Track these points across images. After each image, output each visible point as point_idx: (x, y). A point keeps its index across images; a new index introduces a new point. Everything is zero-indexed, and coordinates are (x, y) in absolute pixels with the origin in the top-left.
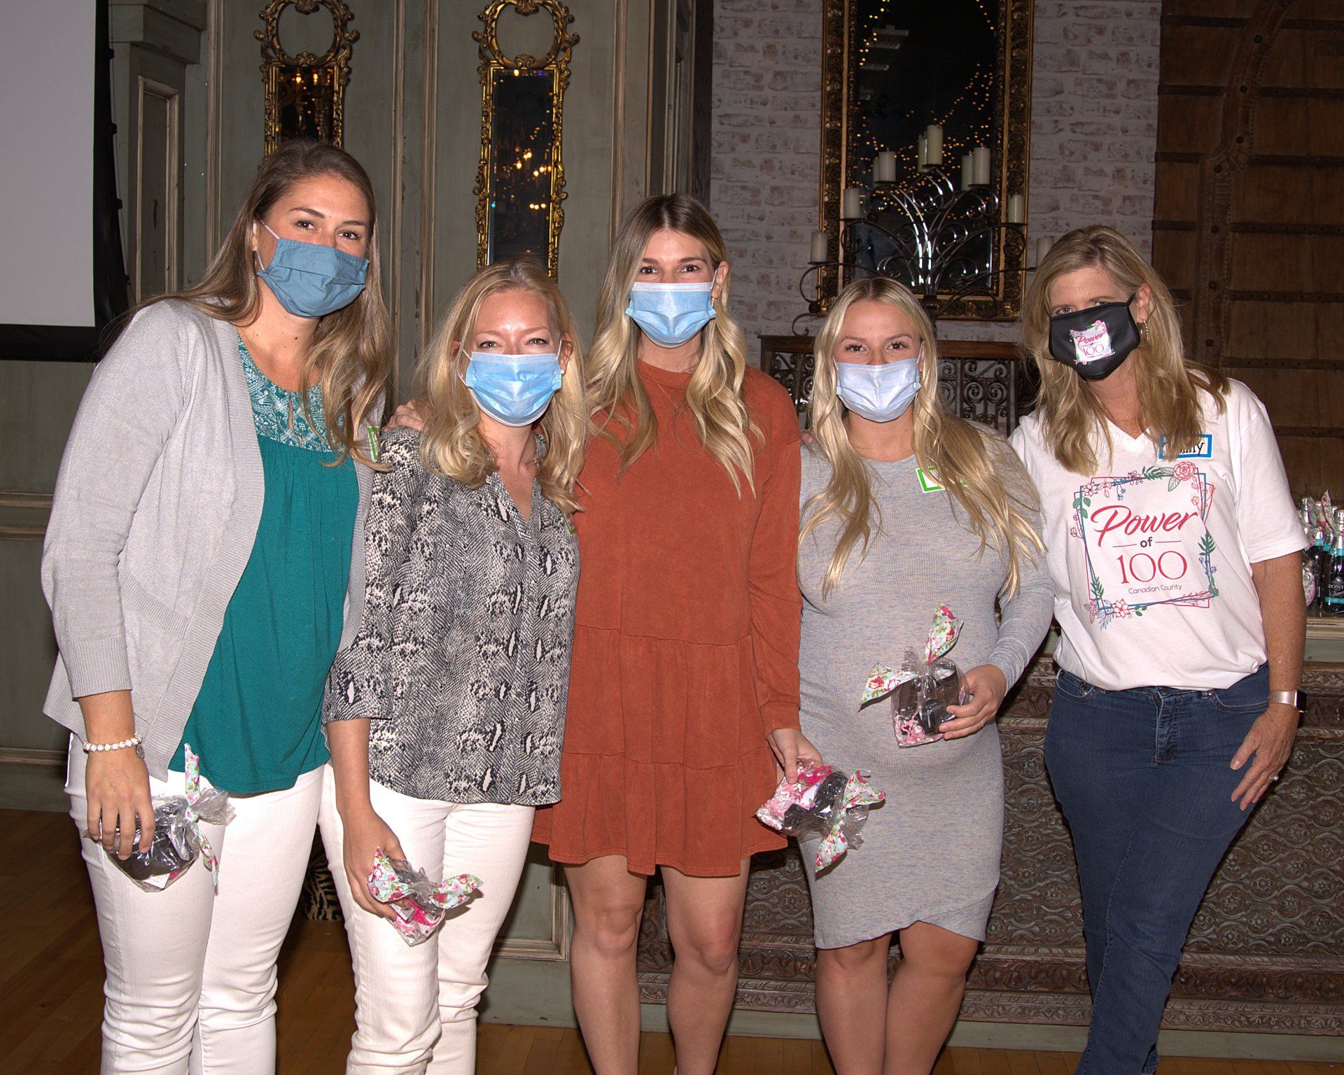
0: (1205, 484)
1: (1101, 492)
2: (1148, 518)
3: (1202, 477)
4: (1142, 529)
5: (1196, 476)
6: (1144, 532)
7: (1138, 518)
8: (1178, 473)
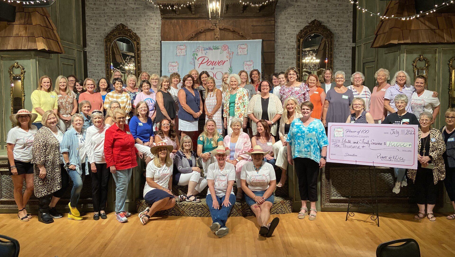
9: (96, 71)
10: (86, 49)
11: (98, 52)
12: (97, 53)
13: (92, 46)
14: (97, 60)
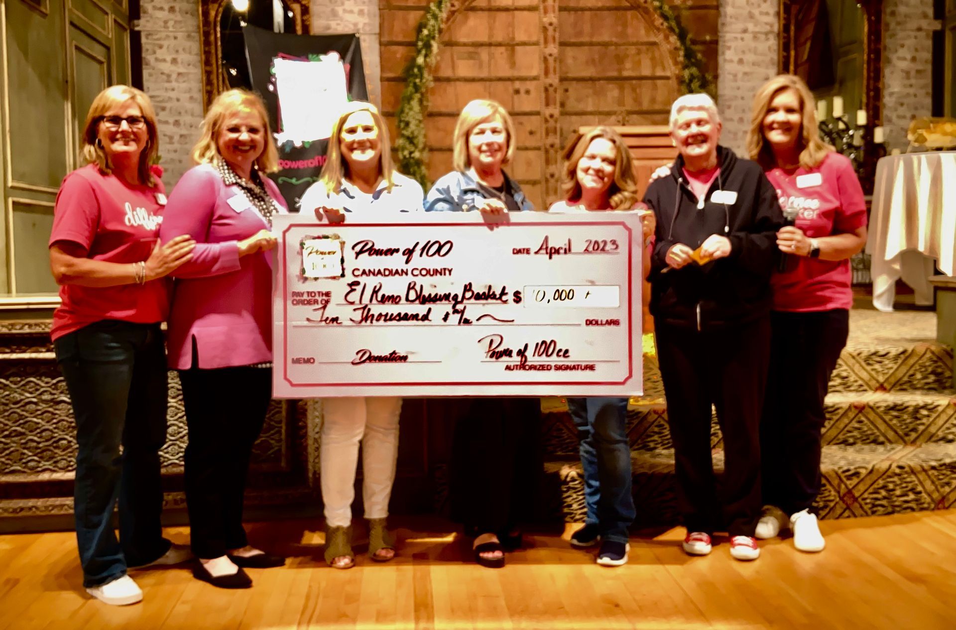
9: (173, 95)
10: (138, 26)
11: (179, 35)
12: (175, 38)
13: (160, 14)
14: (174, 61)
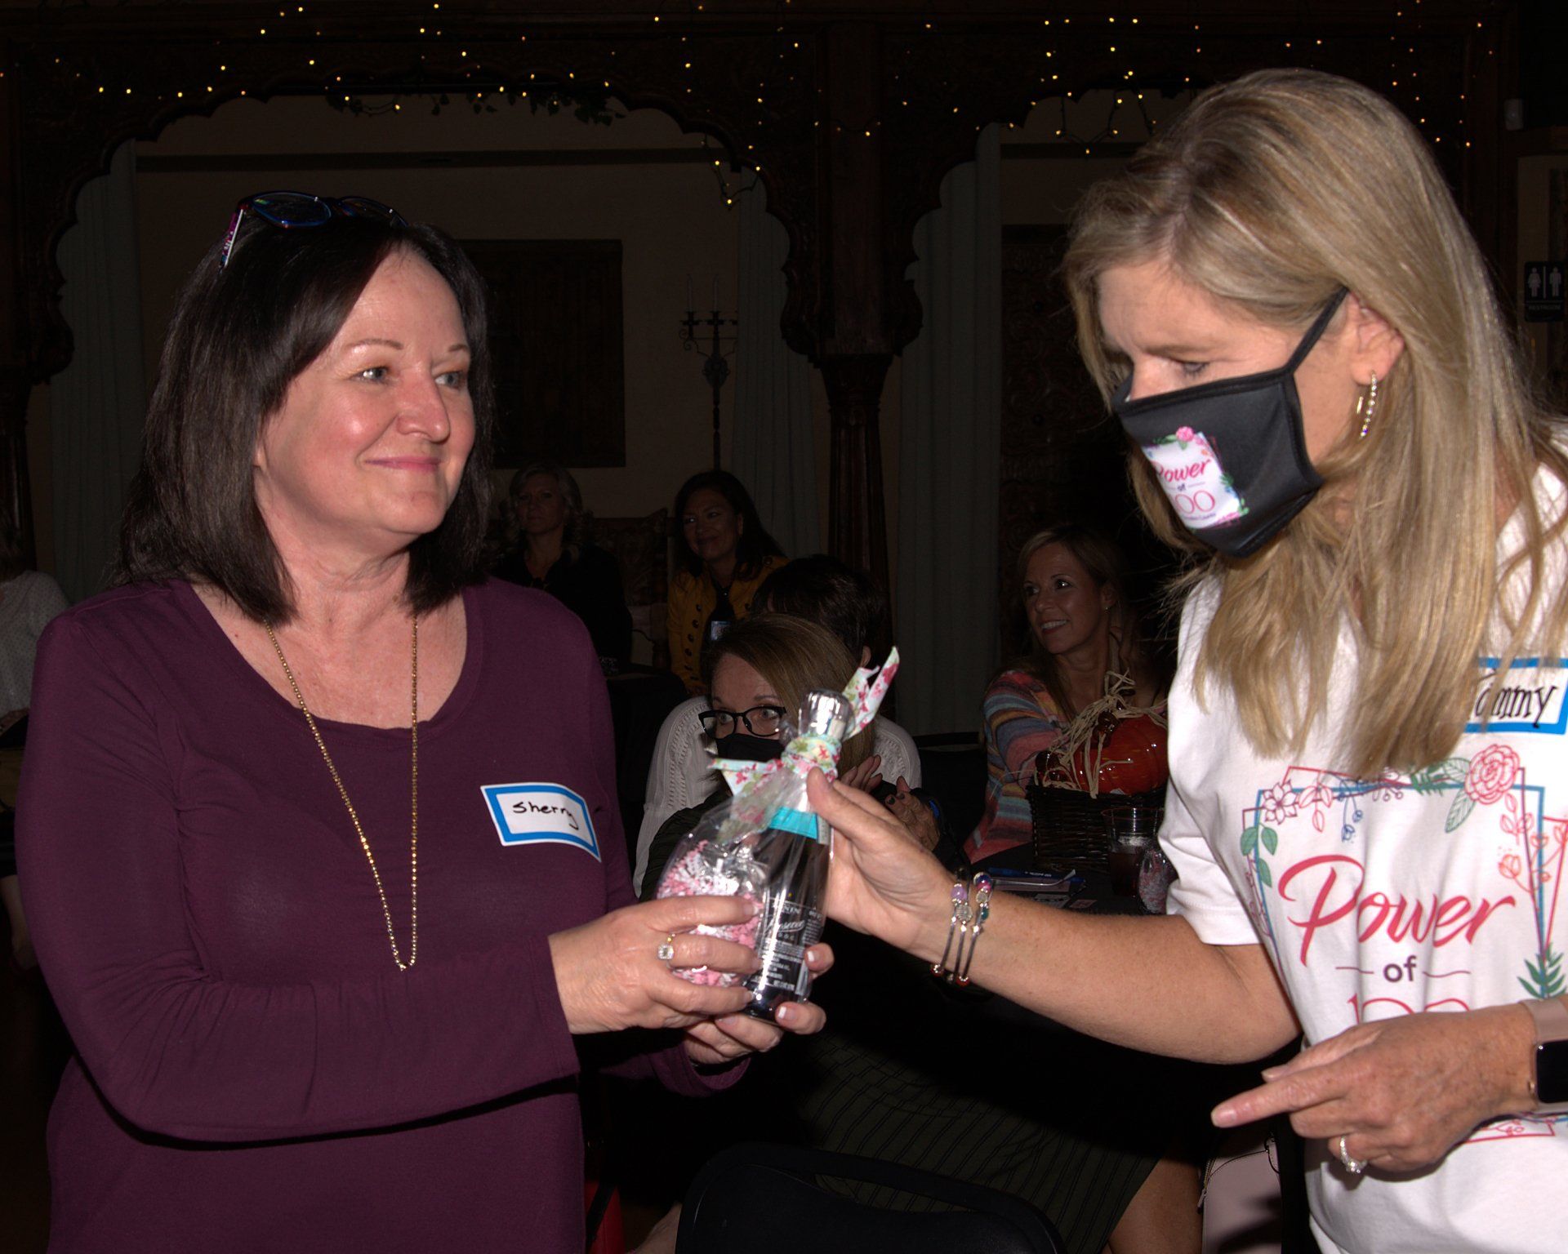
0: (1541, 818)
1: (1306, 814)
2: (1403, 904)
3: (1532, 798)
4: (1391, 931)
5: (1517, 794)
6: (1397, 940)
7: (1379, 900)
8: (1476, 778)
